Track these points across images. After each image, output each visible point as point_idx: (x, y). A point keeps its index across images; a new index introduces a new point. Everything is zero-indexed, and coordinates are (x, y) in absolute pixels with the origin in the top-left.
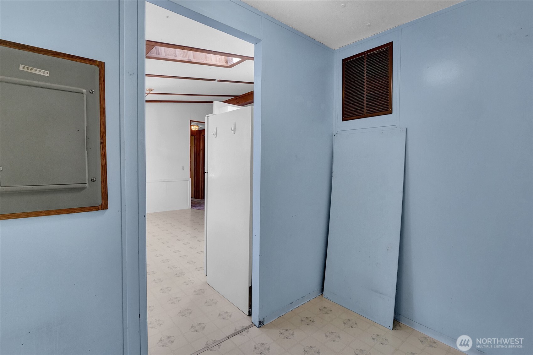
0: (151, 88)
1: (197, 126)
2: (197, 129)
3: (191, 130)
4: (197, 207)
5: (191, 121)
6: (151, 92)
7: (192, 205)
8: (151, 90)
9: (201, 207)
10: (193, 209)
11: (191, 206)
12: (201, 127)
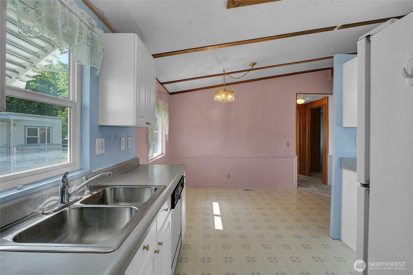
0: (253, 62)
1: (304, 99)
2: (303, 103)
3: (297, 104)
4: (304, 187)
5: (297, 94)
6: (255, 67)
7: (299, 183)
8: (254, 64)
9: (310, 189)
10: (300, 188)
11: (298, 185)
12: (307, 99)
